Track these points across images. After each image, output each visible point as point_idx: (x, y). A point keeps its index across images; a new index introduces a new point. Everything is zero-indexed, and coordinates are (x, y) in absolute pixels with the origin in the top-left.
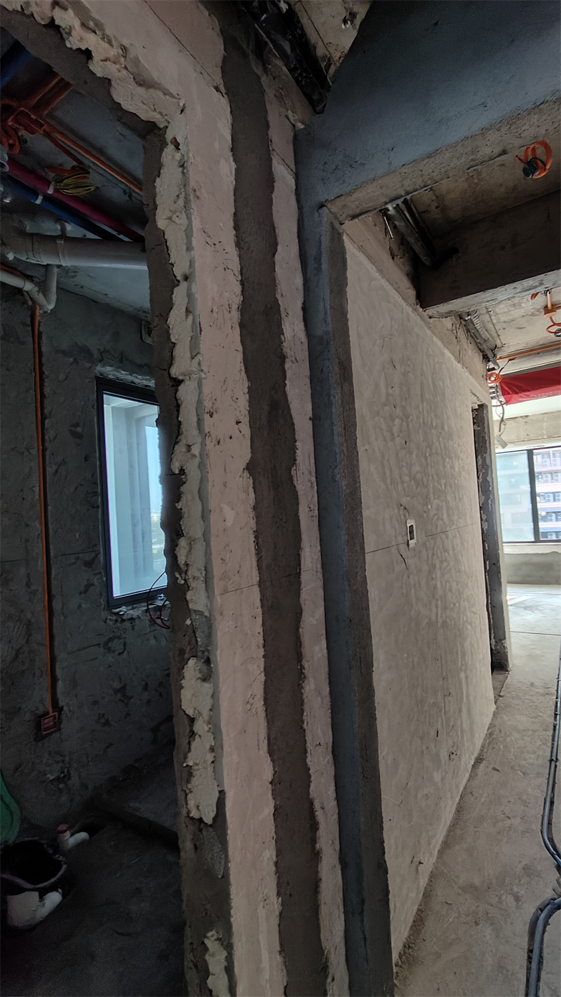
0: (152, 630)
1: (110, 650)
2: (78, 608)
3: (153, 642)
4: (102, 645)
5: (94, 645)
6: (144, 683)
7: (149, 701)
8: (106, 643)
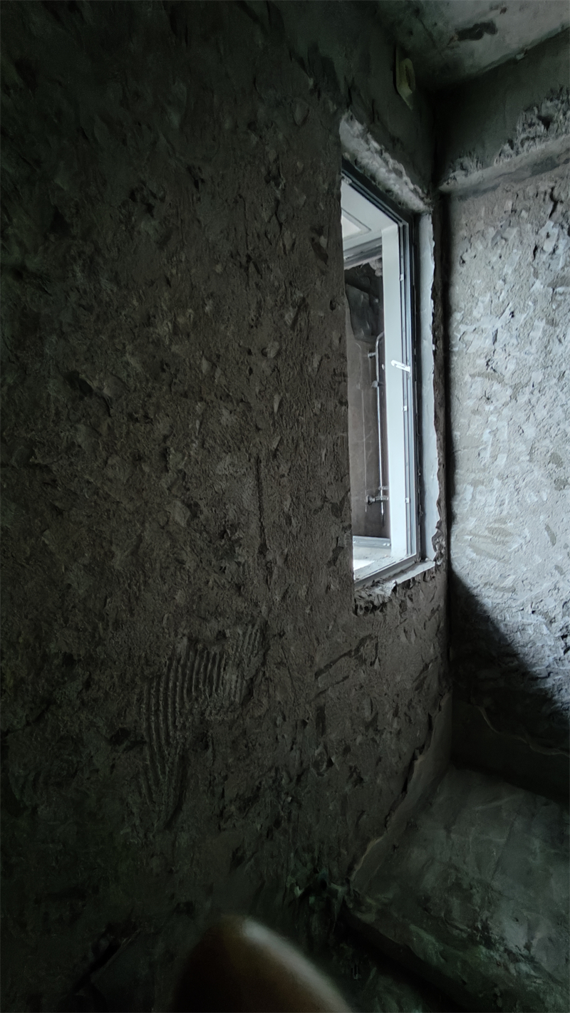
0: (402, 620)
1: (362, 661)
2: (326, 592)
3: (403, 638)
4: (353, 653)
5: (345, 655)
6: (394, 705)
7: (399, 732)
8: (357, 650)
